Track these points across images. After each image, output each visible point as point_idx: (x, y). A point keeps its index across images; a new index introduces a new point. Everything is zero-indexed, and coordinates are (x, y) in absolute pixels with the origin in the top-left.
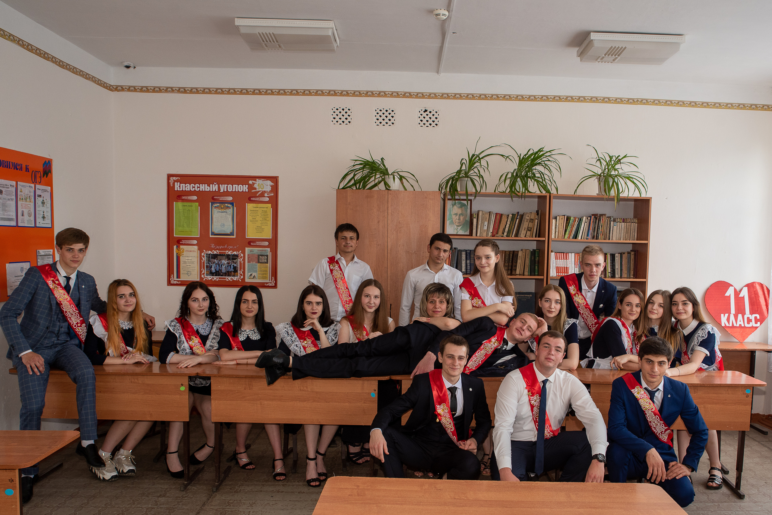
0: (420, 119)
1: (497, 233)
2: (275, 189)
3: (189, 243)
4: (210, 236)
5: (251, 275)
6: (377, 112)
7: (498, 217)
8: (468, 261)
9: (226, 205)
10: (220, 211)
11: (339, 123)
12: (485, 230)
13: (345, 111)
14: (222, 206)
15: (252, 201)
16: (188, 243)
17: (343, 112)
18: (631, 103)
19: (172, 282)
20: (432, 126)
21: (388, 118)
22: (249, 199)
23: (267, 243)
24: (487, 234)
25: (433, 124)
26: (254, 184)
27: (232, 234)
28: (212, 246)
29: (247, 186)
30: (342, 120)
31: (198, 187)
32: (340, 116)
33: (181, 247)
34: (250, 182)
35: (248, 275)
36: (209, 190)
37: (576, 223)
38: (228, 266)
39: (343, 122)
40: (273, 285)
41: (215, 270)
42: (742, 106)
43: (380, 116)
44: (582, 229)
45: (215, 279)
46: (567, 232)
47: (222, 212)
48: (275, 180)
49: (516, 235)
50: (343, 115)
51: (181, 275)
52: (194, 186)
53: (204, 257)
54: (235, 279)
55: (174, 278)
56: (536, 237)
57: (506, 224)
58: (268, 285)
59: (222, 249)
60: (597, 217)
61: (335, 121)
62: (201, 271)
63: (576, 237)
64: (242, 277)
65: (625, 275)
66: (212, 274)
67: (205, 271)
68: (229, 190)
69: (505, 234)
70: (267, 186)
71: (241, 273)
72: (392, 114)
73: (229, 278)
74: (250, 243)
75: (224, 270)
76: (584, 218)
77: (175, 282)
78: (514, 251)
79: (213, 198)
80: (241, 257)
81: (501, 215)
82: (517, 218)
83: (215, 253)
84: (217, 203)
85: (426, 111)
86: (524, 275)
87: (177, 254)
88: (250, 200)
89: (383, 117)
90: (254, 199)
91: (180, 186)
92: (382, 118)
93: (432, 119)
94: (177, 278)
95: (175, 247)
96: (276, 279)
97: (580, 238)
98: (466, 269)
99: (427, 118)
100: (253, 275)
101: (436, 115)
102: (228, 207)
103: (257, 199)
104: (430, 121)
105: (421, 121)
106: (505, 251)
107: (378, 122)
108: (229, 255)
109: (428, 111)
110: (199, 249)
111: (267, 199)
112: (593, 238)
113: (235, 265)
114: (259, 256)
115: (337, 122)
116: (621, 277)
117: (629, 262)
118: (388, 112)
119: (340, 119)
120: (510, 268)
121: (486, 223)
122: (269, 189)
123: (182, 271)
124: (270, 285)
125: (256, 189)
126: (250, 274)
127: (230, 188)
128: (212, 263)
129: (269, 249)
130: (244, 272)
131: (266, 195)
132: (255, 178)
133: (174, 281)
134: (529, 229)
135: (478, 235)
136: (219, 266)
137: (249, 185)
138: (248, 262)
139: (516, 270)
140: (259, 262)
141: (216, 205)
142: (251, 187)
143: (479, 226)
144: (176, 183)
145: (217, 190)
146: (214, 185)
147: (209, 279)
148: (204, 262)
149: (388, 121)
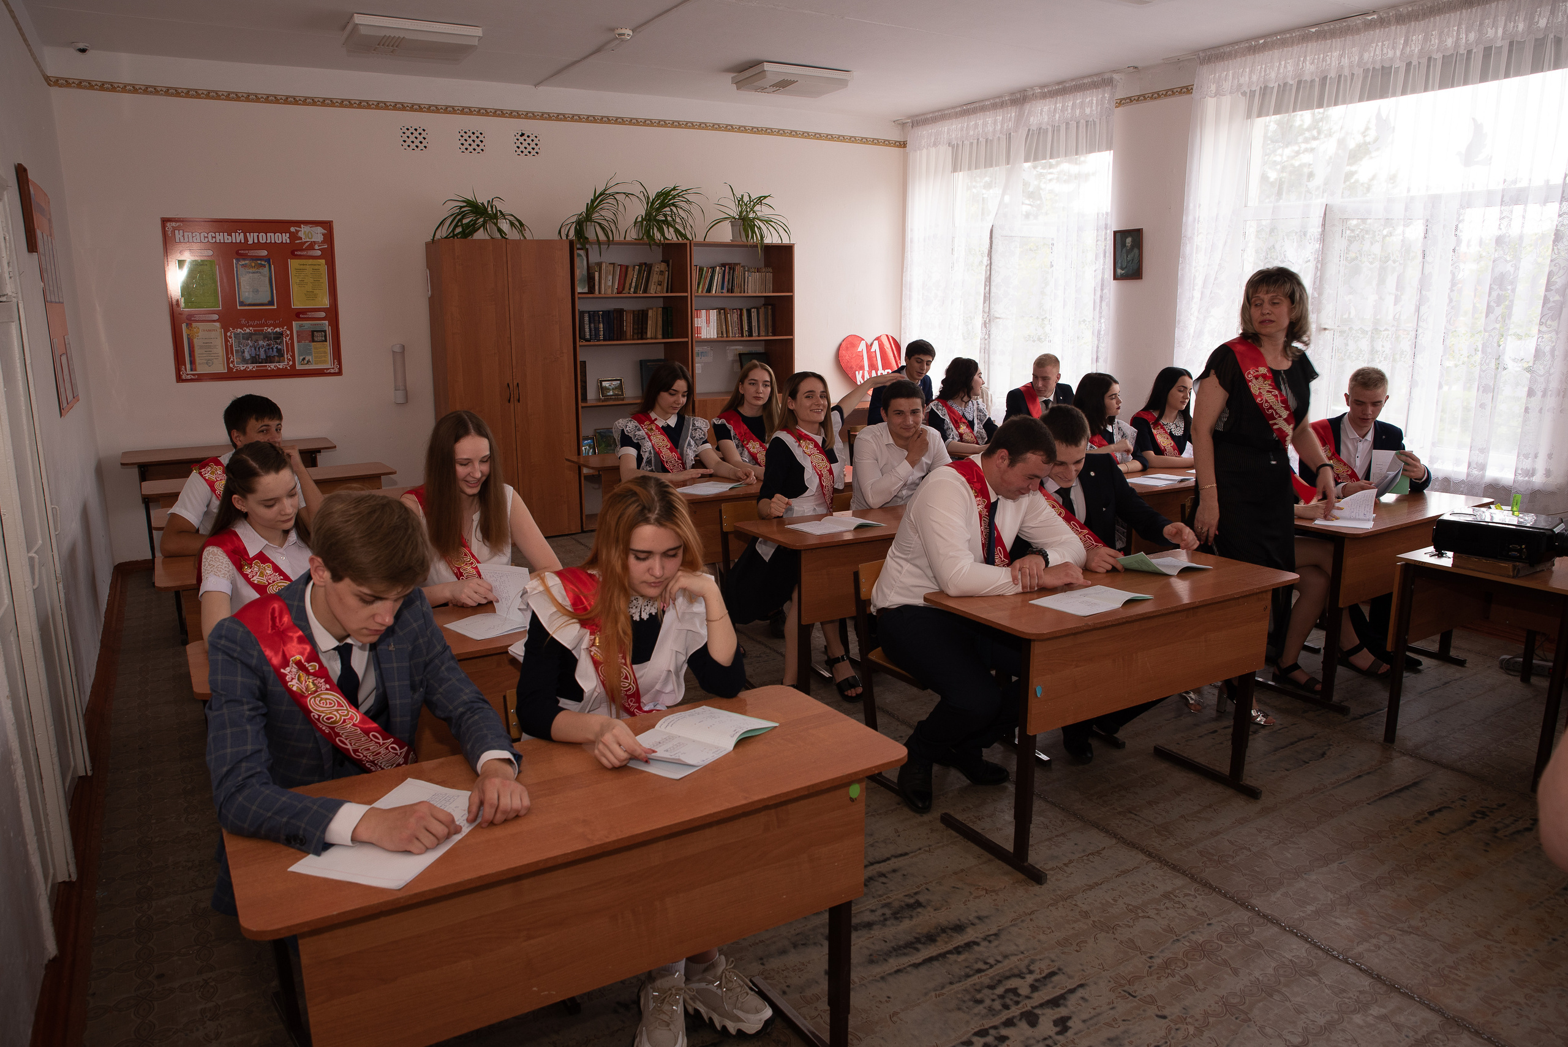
0: (517, 145)
1: (623, 289)
2: (329, 238)
3: (207, 319)
4: (239, 308)
5: (304, 359)
6: (461, 134)
7: (623, 269)
8: (592, 325)
9: (259, 262)
10: (250, 270)
11: (411, 148)
12: (609, 286)
13: (418, 131)
14: (253, 265)
15: (297, 255)
16: (204, 319)
17: (416, 134)
18: (755, 133)
19: (184, 377)
20: (532, 154)
21: (476, 143)
22: (293, 253)
23: (323, 314)
24: (612, 291)
25: (533, 152)
26: (297, 231)
27: (271, 303)
28: (243, 322)
29: (288, 235)
30: (415, 144)
31: (213, 237)
32: (412, 138)
33: (194, 325)
34: (293, 229)
35: (299, 359)
36: (230, 241)
37: (709, 274)
38: (269, 349)
39: (417, 147)
40: (337, 371)
41: (250, 355)
42: (875, 142)
43: (466, 140)
44: (716, 281)
45: (251, 368)
46: (701, 286)
47: (254, 273)
48: (327, 226)
49: (645, 291)
50: (416, 138)
51: (198, 366)
52: (206, 235)
53: (230, 337)
54: (281, 367)
55: (186, 370)
56: (667, 292)
57: (633, 276)
58: (329, 371)
59: (257, 326)
60: (732, 267)
61: (406, 145)
62: (228, 359)
63: (709, 290)
64: (291, 363)
65: (762, 333)
66: (244, 361)
67: (235, 358)
68: (261, 241)
69: (632, 290)
70: (317, 235)
71: (289, 357)
72: (481, 138)
73: (273, 366)
74: (299, 314)
75: (263, 355)
76: (718, 268)
77: (189, 377)
78: (643, 311)
79: (237, 253)
80: (288, 335)
81: (627, 267)
82: (645, 271)
83: (248, 331)
84: (244, 259)
85: (523, 135)
86: (656, 338)
87: (188, 335)
88: (293, 255)
89: (470, 141)
90: (299, 253)
91: (183, 236)
92: (468, 142)
93: (531, 146)
94: (192, 370)
95: (184, 326)
96: (340, 363)
97: (714, 292)
98: (590, 335)
99: (525, 144)
100: (307, 359)
101: (536, 141)
102: (264, 266)
103: (305, 253)
104: (529, 149)
105: (518, 147)
106: (634, 311)
107: (463, 148)
108: (269, 332)
109: (526, 135)
110: (222, 327)
111: (319, 253)
112: (728, 291)
113: (279, 347)
114: (313, 332)
115: (409, 146)
116: (759, 336)
117: (766, 319)
118: (476, 135)
119: (413, 142)
120: (640, 331)
121: (610, 277)
122: (319, 238)
123: (198, 360)
124: (332, 371)
125: (301, 238)
126: (301, 358)
127: (263, 238)
128: (244, 346)
129: (327, 322)
130: (293, 356)
131: (317, 247)
132: (298, 223)
133: (187, 375)
134: (660, 284)
135: (603, 292)
136: (255, 349)
137: (290, 233)
138: (298, 342)
139: (646, 333)
140: (313, 341)
141: (243, 263)
142: (294, 236)
143: (603, 282)
144: (177, 232)
145: (243, 241)
146: (237, 234)
147: (242, 369)
148: (232, 346)
149: (476, 147)
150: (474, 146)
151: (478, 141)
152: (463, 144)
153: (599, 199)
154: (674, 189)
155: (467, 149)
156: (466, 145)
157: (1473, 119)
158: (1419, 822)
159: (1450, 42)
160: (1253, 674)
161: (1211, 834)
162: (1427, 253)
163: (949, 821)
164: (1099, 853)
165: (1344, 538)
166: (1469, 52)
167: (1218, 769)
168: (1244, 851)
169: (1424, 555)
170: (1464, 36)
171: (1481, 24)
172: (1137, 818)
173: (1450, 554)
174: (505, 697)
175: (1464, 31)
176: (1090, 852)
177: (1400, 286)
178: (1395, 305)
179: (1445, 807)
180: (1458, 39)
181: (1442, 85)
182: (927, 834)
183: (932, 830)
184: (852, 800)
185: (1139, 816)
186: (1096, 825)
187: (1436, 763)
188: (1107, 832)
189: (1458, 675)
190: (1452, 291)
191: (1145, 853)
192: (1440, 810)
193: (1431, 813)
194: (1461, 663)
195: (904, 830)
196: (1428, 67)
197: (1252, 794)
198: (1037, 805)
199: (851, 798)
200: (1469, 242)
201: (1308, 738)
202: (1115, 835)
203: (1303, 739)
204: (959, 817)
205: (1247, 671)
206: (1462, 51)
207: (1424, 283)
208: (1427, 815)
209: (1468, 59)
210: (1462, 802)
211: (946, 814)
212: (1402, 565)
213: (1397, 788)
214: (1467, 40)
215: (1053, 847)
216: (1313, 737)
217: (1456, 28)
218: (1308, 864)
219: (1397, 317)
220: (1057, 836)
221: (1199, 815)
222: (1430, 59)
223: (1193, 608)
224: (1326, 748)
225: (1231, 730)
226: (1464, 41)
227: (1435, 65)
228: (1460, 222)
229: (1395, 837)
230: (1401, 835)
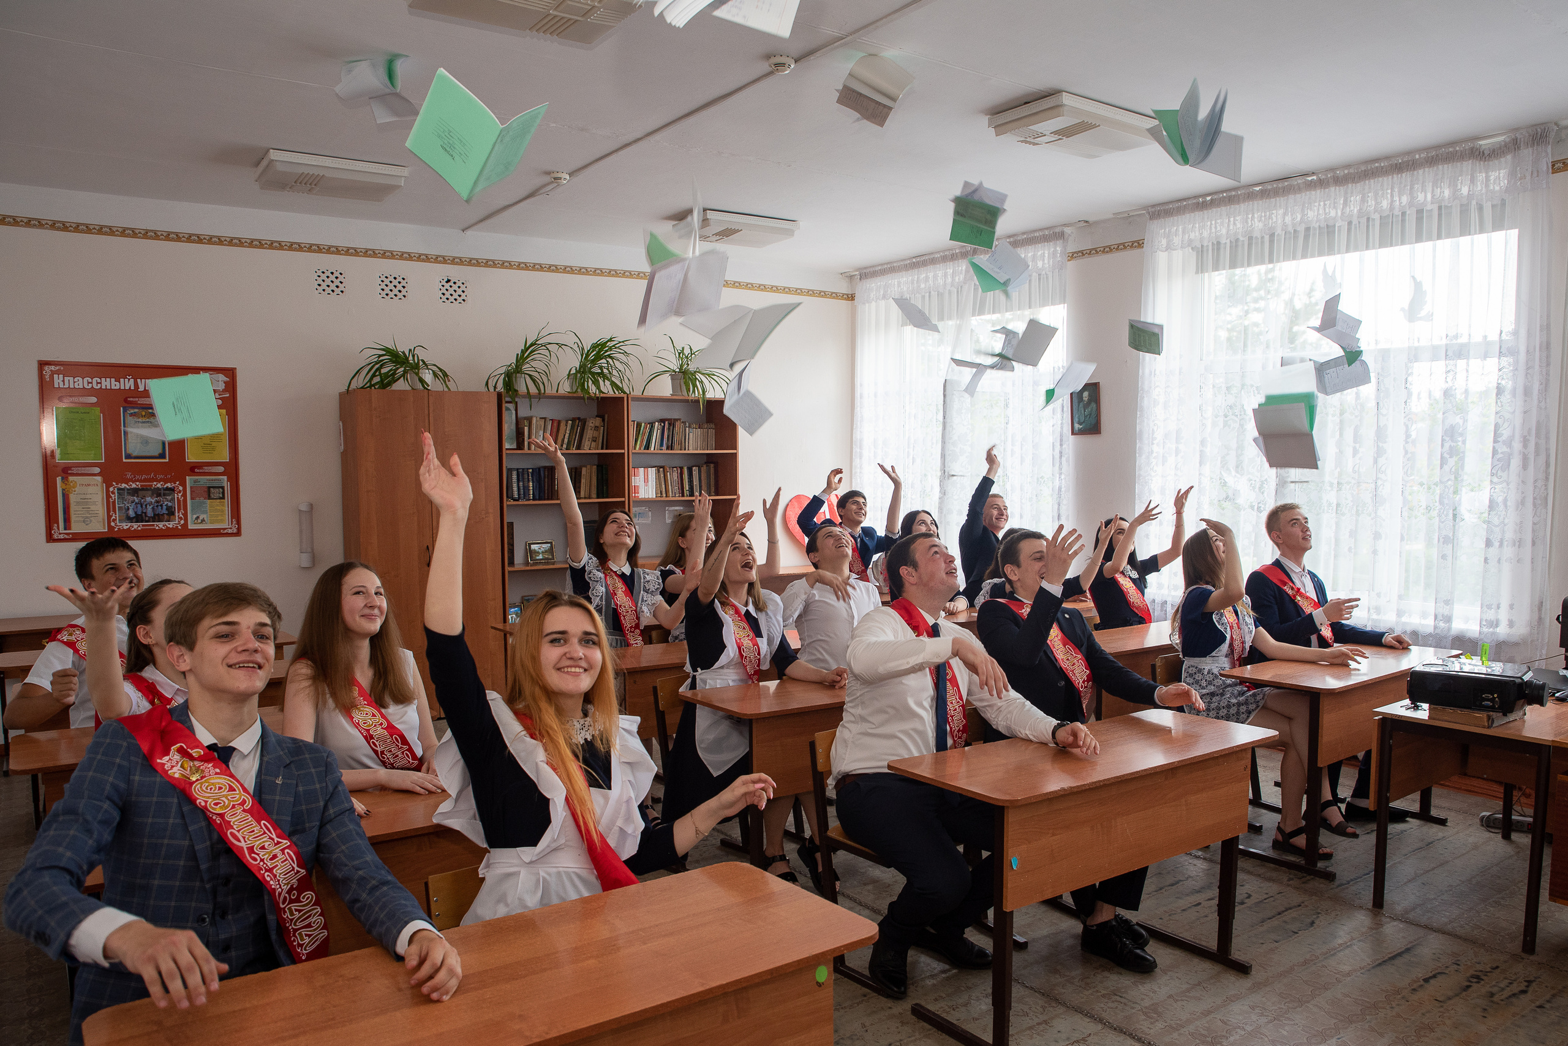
0: (442, 291)
2: (232, 386)
3: (86, 472)
4: (124, 460)
6: (381, 279)
7: (555, 424)
8: (521, 483)
9: (150, 410)
10: (140, 420)
11: (326, 292)
13: (335, 275)
14: (143, 413)
16: (83, 472)
17: (332, 278)
19: (55, 537)
20: (458, 301)
21: (398, 289)
23: (221, 469)
25: (460, 300)
27: (162, 456)
28: (128, 476)
30: (331, 288)
31: (98, 383)
32: (328, 282)
33: (71, 478)
35: (192, 518)
36: (119, 387)
37: (648, 430)
38: (157, 506)
39: (333, 291)
40: (235, 531)
41: (136, 513)
42: (823, 294)
43: (387, 285)
44: (654, 437)
45: (135, 527)
46: (639, 442)
48: (231, 373)
49: (578, 448)
50: (332, 282)
51: (73, 524)
52: (90, 381)
53: (113, 493)
54: (168, 526)
55: (58, 529)
56: (602, 449)
57: (565, 430)
58: (225, 531)
59: (145, 480)
60: (672, 423)
61: (320, 288)
62: (109, 517)
63: (647, 447)
64: (181, 522)
66: (129, 519)
67: (116, 516)
69: (565, 446)
71: (181, 516)
72: (403, 283)
73: (161, 525)
74: (194, 469)
75: (150, 513)
76: (657, 423)
77: (61, 537)
79: (125, 401)
80: (180, 492)
81: (559, 422)
82: (578, 426)
83: (134, 486)
85: (448, 281)
86: (590, 498)
87: (63, 490)
89: (391, 286)
91: (63, 381)
92: (389, 288)
93: (458, 293)
94: (65, 529)
95: (59, 479)
96: (238, 523)
97: (652, 449)
99: (451, 291)
101: (463, 288)
104: (456, 296)
105: (444, 294)
107: (383, 294)
108: (158, 488)
109: (452, 282)
110: (104, 481)
112: (668, 448)
113: (170, 504)
114: (209, 488)
115: (324, 290)
117: (709, 477)
118: (398, 280)
119: (329, 286)
123: (73, 518)
124: (230, 531)
128: (128, 503)
129: (225, 478)
132: (197, 370)
133: (60, 534)
134: (594, 440)
136: (142, 506)
138: (192, 498)
140: (209, 497)
141: (132, 411)
144: (56, 376)
145: (132, 388)
146: (127, 380)
147: (125, 528)
148: (114, 502)
149: (398, 293)
150: (396, 291)
151: (399, 287)
152: (383, 290)
153: (529, 350)
154: (611, 340)
155: (387, 295)
156: (387, 290)
157: (1413, 277)
158: (1414, 990)
159: (1385, 204)
160: (1235, 840)
161: (1202, 1013)
162: (1381, 404)
163: (920, 1013)
164: (1084, 1040)
165: (1319, 693)
166: (1404, 214)
167: (1204, 944)
168: (1238, 1030)
169: (1400, 708)
170: (1397, 199)
171: (1412, 188)
172: (1123, 1000)
173: (1426, 706)
174: (426, 884)
175: (1397, 194)
176: (1075, 1039)
177: (1357, 438)
178: (1354, 457)
179: (1439, 973)
180: (1392, 201)
181: (1382, 244)
182: (898, 1027)
183: (903, 1023)
184: (819, 985)
185: (1125, 998)
186: (1078, 1010)
187: (1426, 927)
188: (1092, 1017)
189: (1440, 835)
190: (1407, 442)
191: (1134, 1038)
192: (1434, 976)
193: (1426, 980)
194: (1442, 822)
195: (872, 1024)
196: (1368, 227)
197: (1242, 969)
198: (1017, 991)
199: (817, 982)
200: (1419, 394)
201: (1295, 907)
202: (1101, 1021)
203: (1290, 909)
204: (931, 1007)
205: (1230, 836)
206: (1397, 212)
207: (1380, 434)
208: (1422, 982)
209: (1403, 221)
210: (1456, 967)
211: (916, 1004)
212: (1379, 719)
213: (1390, 956)
214: (1401, 203)
215: (1035, 1036)
216: (1300, 906)
217: (1389, 191)
218: (1305, 1041)
219: (1356, 469)
220: (1038, 1024)
221: (1187, 994)
222: (1368, 219)
223: (1172, 769)
224: (1315, 916)
225: (1216, 901)
226: (1398, 203)
227: (1374, 225)
228: (1409, 375)
229: (1392, 1008)
230: (1398, 1005)
